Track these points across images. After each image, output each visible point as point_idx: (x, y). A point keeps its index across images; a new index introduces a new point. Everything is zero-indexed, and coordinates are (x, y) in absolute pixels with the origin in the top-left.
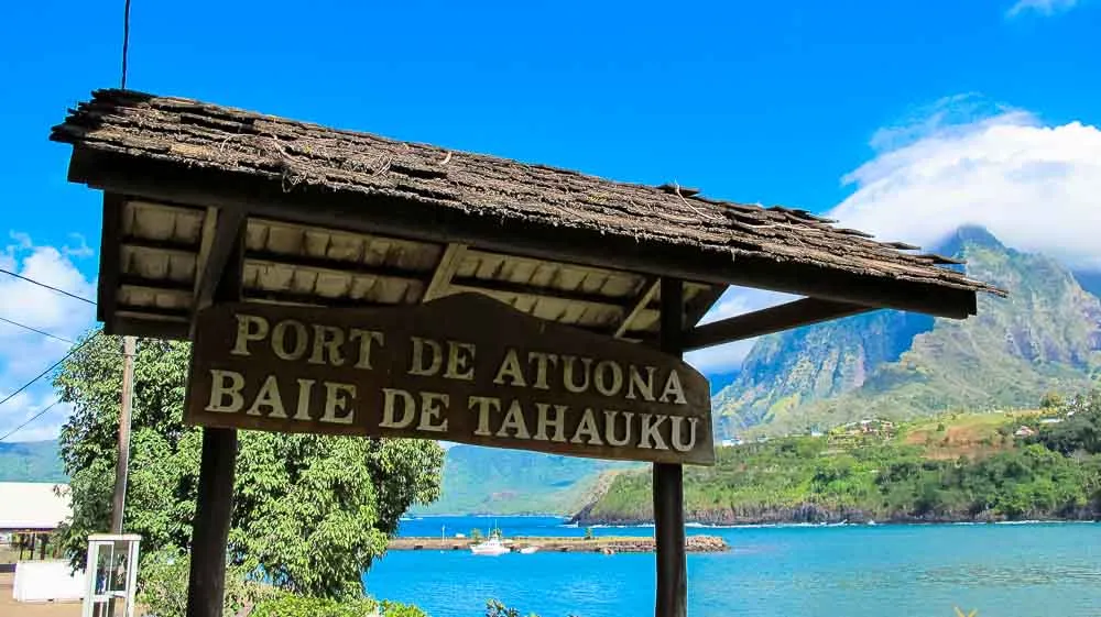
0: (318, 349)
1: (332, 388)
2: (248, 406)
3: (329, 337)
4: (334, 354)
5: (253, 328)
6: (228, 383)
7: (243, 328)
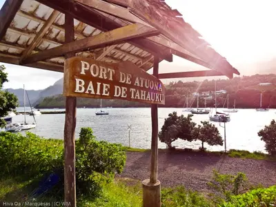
0: (101, 74)
1: (105, 85)
2: (86, 90)
3: (103, 70)
4: (105, 75)
5: (86, 66)
6: (80, 83)
7: (83, 65)
